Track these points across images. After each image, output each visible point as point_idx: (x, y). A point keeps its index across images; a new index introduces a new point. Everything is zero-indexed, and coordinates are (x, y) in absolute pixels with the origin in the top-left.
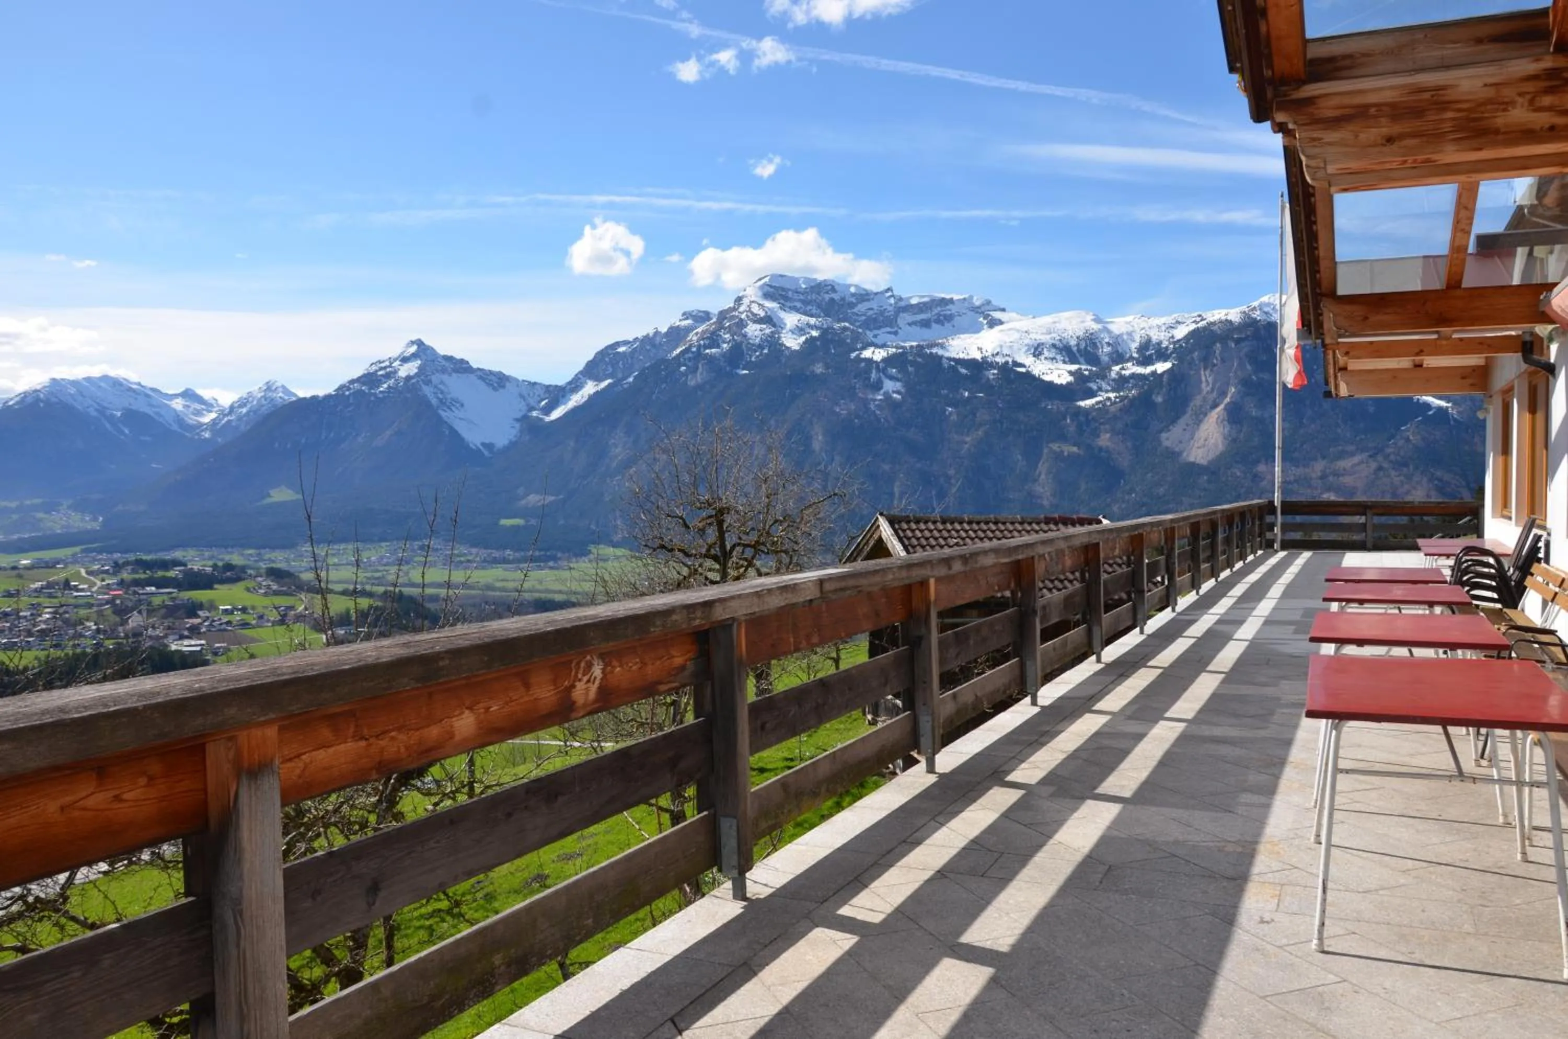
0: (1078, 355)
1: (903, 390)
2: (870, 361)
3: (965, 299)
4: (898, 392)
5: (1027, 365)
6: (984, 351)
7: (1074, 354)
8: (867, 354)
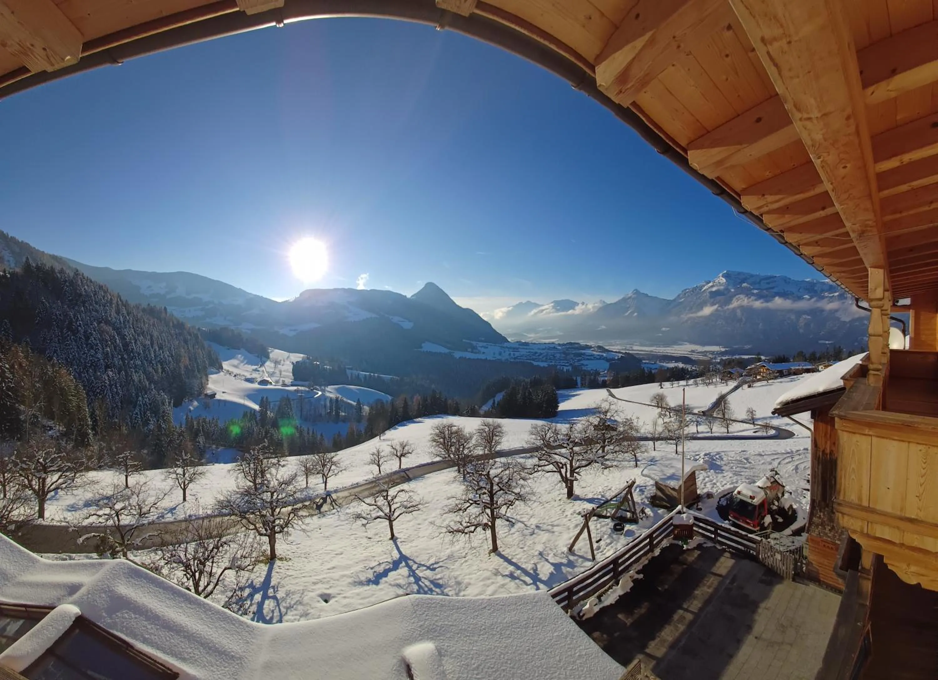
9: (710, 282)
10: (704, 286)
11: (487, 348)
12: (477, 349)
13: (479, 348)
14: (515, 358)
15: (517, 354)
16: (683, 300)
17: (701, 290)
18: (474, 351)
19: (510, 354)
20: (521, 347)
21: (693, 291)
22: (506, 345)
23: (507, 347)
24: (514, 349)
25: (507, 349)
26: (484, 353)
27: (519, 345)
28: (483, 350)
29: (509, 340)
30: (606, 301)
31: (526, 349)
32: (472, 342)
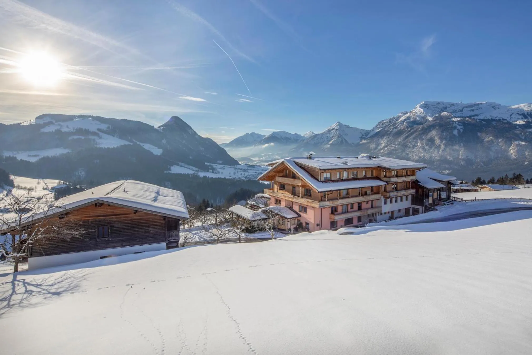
0: (527, 116)
1: (463, 128)
2: (453, 121)
3: (486, 103)
4: (462, 129)
5: (508, 120)
6: (492, 116)
7: (526, 116)
8: (453, 119)
9: (407, 113)
10: (401, 117)
11: (224, 169)
12: (216, 170)
13: (218, 170)
14: (246, 177)
15: (247, 174)
16: (380, 129)
17: (397, 120)
18: (215, 171)
19: (241, 174)
20: (249, 168)
21: (390, 122)
22: (238, 166)
23: (239, 169)
24: (244, 170)
25: (239, 170)
26: (222, 173)
27: (248, 167)
28: (221, 171)
29: (240, 163)
30: (314, 132)
31: (253, 170)
32: (212, 164)
